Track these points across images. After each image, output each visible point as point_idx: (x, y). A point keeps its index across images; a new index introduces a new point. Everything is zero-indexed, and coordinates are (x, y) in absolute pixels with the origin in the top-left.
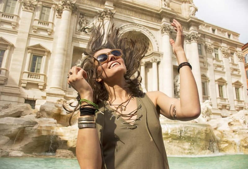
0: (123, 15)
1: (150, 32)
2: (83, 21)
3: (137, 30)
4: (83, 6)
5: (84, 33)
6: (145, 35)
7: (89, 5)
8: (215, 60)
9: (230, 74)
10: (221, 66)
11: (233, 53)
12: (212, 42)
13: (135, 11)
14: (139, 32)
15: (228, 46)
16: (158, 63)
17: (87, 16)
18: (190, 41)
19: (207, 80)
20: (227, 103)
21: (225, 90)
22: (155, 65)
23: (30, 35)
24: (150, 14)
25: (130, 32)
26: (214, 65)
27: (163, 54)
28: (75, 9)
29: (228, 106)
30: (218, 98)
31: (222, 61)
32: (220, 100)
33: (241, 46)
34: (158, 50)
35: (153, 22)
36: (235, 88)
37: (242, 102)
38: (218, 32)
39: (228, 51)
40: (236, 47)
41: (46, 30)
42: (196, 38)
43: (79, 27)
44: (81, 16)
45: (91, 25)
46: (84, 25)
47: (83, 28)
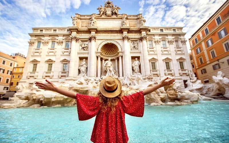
1: (117, 42)
2: (82, 44)
3: (109, 43)
4: (81, 37)
7: (84, 36)
8: (162, 48)
9: (175, 54)
10: (167, 51)
11: (178, 41)
12: (160, 37)
13: (108, 33)
14: (111, 43)
15: (173, 37)
16: (122, 57)
17: (84, 41)
18: (142, 41)
19: (156, 61)
20: (172, 72)
21: (171, 64)
22: (120, 58)
23: (61, 55)
24: (116, 32)
25: (106, 44)
26: (162, 51)
27: (124, 52)
28: (77, 39)
29: (173, 74)
30: (165, 70)
31: (168, 47)
32: (166, 71)
33: (184, 34)
34: (122, 50)
35: (118, 36)
36: (179, 63)
37: (185, 70)
38: (165, 30)
39: (172, 40)
40: (180, 36)
41: (68, 52)
42: (145, 38)
43: (81, 48)
44: (82, 42)
45: (86, 46)
46: (83, 46)
47: (83, 48)
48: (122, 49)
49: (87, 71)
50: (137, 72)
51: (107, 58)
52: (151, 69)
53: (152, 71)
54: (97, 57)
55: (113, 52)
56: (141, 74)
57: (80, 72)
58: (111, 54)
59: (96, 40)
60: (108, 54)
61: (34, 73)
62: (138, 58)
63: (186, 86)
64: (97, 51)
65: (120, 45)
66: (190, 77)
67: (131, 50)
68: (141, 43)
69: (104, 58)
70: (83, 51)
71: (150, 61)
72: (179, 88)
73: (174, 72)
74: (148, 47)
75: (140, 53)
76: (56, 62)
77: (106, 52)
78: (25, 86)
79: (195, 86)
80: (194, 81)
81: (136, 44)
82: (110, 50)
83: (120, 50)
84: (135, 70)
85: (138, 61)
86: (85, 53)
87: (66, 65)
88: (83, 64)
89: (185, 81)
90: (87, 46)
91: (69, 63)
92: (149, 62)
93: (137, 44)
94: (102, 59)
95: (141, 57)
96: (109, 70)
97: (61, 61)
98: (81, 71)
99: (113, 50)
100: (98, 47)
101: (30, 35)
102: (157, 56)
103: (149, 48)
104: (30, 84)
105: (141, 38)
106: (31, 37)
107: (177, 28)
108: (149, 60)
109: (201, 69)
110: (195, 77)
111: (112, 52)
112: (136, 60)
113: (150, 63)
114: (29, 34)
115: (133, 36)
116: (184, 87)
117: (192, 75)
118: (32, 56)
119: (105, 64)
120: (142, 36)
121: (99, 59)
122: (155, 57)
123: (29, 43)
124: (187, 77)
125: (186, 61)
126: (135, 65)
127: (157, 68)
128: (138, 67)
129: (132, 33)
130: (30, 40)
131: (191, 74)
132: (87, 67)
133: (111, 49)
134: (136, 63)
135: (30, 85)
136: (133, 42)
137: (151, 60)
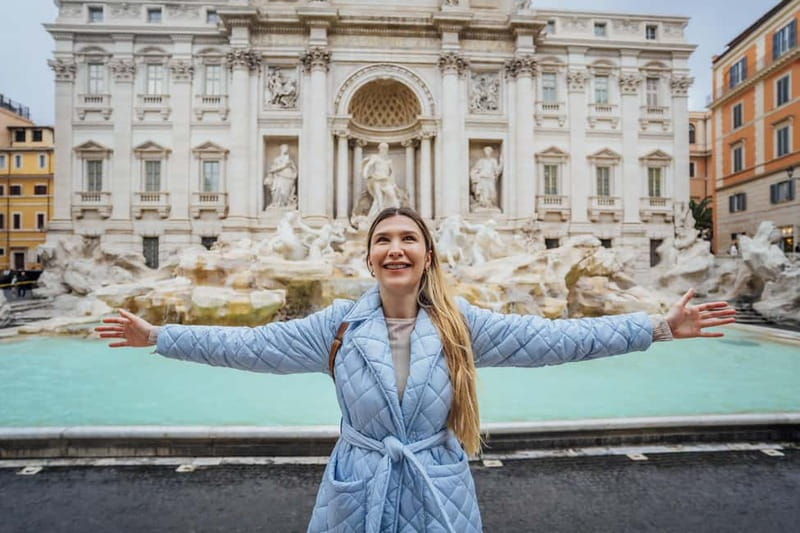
0: (352, 50)
1: (414, 75)
2: (274, 81)
3: (385, 78)
4: (271, 51)
5: (280, 105)
6: (404, 82)
7: (282, 45)
8: (593, 109)
9: (636, 136)
10: (610, 120)
11: (657, 79)
12: (590, 60)
13: (379, 35)
14: (389, 80)
15: (642, 63)
16: (433, 140)
17: (282, 68)
18: (515, 76)
19: (563, 159)
20: (617, 206)
21: (617, 176)
22: (425, 146)
23: (192, 126)
24: (413, 32)
25: (370, 83)
26: (589, 119)
27: (441, 120)
28: (254, 61)
29: (617, 213)
30: (591, 198)
31: (616, 106)
32: (595, 202)
33: (686, 52)
34: (433, 111)
35: (423, 50)
36: (646, 170)
37: (663, 201)
38: (615, 27)
39: (638, 76)
40: (671, 59)
41: (216, 112)
42: (527, 65)
43: (269, 96)
44: (271, 72)
45: (289, 88)
46: (278, 90)
47: (277, 96)
48: (432, 105)
49: (296, 193)
50: (489, 202)
51: (373, 139)
52: (542, 192)
53: (541, 200)
54: (336, 139)
55: (397, 115)
56: (502, 212)
57: (271, 197)
58: (389, 122)
59: (332, 66)
60: (375, 122)
61: (97, 197)
62: (497, 145)
63: (655, 259)
64: (336, 112)
65: (429, 92)
66: (675, 228)
67: (472, 112)
68: (510, 84)
69: (362, 141)
70: (277, 112)
71: (540, 159)
72: (627, 269)
73: (623, 206)
74: (540, 99)
75: (504, 125)
76: (174, 152)
77: (368, 112)
78: (73, 245)
79: (684, 263)
80: (684, 243)
81: (490, 90)
82: (384, 103)
83: (426, 113)
84: (479, 195)
85: (495, 161)
86: (287, 121)
87: (215, 164)
88: (279, 167)
89: (655, 243)
90: (292, 88)
91: (226, 158)
92: (538, 162)
93: (497, 85)
94: (352, 144)
95: (505, 144)
96: (380, 196)
97: (194, 152)
98: (275, 195)
99: (399, 107)
100: (340, 97)
101: (52, 32)
102: (570, 141)
103: (540, 106)
104: (87, 237)
105: (512, 62)
106: (55, 39)
107: (664, 22)
108: (536, 156)
109: (732, 192)
110: (694, 230)
111: (393, 115)
112: (485, 156)
113: (538, 169)
114: (45, 25)
115: (483, 51)
116: (648, 264)
117: (683, 221)
118: (75, 126)
119: (366, 168)
120: (519, 57)
121: (343, 144)
122: (561, 145)
123: (54, 68)
124: (664, 226)
125: (674, 168)
126: (482, 173)
127: (564, 189)
128: (492, 185)
129: (480, 39)
130: (55, 53)
131: (683, 216)
132: (295, 176)
133: (388, 102)
134: (487, 165)
135: (90, 241)
136: (478, 78)
137: (544, 157)
